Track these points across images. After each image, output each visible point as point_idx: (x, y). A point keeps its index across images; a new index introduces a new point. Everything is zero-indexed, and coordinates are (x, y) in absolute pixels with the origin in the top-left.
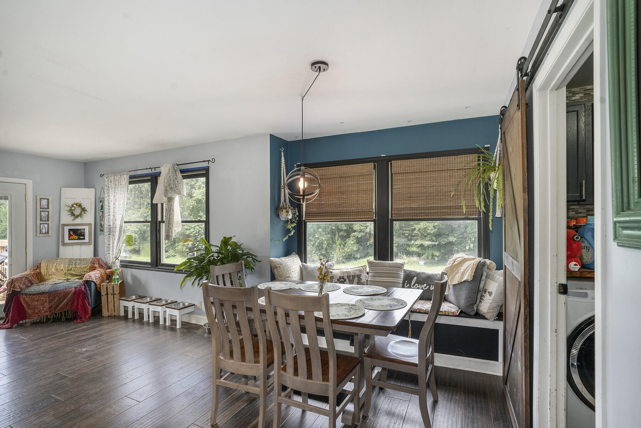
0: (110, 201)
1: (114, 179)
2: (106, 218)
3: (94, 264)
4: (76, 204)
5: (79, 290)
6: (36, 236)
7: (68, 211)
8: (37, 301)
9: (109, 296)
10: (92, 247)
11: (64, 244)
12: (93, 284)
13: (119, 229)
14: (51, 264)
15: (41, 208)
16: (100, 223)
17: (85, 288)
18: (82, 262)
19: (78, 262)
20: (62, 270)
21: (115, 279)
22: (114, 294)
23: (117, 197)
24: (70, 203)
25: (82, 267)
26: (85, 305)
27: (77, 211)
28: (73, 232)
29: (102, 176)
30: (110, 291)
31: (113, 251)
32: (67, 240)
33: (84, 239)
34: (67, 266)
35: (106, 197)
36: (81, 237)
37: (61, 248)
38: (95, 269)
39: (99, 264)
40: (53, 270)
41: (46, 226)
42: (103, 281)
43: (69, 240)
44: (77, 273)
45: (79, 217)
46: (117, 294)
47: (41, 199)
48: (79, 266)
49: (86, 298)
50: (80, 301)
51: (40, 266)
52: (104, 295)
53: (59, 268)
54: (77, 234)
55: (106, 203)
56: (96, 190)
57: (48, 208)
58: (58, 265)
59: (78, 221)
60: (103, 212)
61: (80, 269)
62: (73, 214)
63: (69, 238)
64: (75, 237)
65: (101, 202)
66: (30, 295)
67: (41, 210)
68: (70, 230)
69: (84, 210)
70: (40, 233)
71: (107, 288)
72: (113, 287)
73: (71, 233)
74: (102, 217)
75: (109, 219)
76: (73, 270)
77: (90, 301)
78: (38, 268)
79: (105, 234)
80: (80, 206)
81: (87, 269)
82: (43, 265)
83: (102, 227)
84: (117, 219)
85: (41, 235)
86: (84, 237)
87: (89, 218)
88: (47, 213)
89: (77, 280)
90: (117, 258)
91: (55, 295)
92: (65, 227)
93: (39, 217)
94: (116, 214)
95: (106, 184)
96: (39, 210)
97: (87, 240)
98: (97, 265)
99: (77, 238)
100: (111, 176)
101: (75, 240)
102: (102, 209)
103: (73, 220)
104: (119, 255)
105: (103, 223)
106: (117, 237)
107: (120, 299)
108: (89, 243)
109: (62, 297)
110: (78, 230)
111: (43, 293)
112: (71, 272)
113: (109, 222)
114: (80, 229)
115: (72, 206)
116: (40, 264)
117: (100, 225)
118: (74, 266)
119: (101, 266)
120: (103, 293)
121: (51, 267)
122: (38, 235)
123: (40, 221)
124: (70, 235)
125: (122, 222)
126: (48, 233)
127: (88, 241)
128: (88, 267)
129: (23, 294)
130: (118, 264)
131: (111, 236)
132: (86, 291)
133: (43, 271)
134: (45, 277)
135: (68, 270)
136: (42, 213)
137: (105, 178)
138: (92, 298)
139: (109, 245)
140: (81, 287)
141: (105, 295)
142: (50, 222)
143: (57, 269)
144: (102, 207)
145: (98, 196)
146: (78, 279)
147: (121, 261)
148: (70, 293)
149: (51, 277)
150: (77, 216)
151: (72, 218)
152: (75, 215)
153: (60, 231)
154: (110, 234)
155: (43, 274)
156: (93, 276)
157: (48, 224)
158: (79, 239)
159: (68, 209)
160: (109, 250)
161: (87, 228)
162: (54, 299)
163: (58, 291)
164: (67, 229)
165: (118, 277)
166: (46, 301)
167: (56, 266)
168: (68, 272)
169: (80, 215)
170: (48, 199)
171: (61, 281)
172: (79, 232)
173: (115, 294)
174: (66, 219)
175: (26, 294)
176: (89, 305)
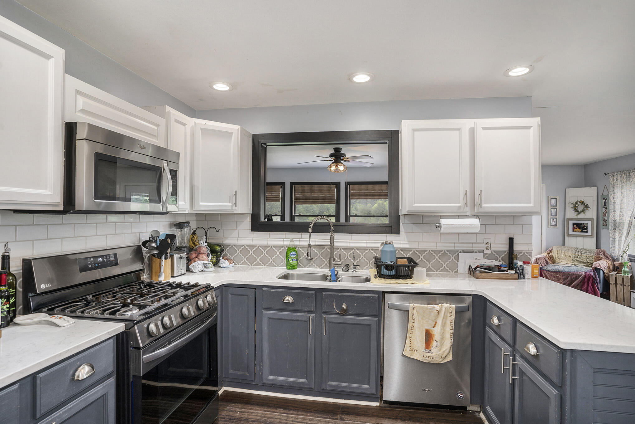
0: (616, 198)
1: (621, 177)
2: (611, 215)
3: (599, 254)
4: (580, 202)
5: (589, 275)
6: (548, 227)
7: (572, 208)
8: (554, 277)
9: (618, 286)
10: (594, 240)
11: (569, 235)
12: (601, 272)
13: (628, 224)
14: (560, 251)
15: (551, 206)
16: (603, 218)
17: (595, 274)
18: (587, 252)
19: (584, 251)
20: (570, 256)
21: (624, 271)
22: (623, 285)
23: (625, 194)
24: (574, 201)
25: (588, 256)
26: (595, 288)
27: (580, 208)
28: (576, 226)
29: (605, 175)
30: (619, 281)
31: (619, 245)
32: (571, 232)
33: (587, 232)
34: (574, 254)
35: (611, 194)
36: (584, 230)
37: (566, 238)
38: (600, 260)
39: (604, 255)
40: (562, 255)
41: (555, 219)
42: (610, 271)
43: (573, 232)
44: (583, 261)
45: (582, 213)
46: (627, 285)
47: (551, 198)
48: (585, 255)
49: (595, 283)
50: (590, 285)
51: (552, 251)
52: (612, 283)
53: (567, 254)
54: (580, 227)
55: (611, 199)
56: (597, 188)
57: (556, 206)
58: (566, 252)
59: (581, 216)
60: (606, 208)
61: (586, 257)
62: (576, 210)
63: (573, 230)
64: (578, 230)
65: (604, 199)
66: (549, 271)
67: (551, 207)
68: (574, 224)
69: (586, 206)
70: (551, 226)
71: (616, 278)
72: (623, 279)
73: (575, 226)
74: (605, 213)
75: (614, 215)
76: (580, 258)
77: (599, 286)
78: (550, 252)
79: (610, 228)
80: (583, 203)
81: (593, 259)
82: (554, 251)
83: (605, 222)
84: (625, 215)
85: (551, 227)
86: (587, 230)
87: (591, 213)
88: (555, 209)
89: (583, 267)
90: (625, 252)
91: (568, 275)
92: (570, 221)
93: (550, 213)
94: (623, 210)
95: (611, 182)
96: (550, 207)
97: (589, 233)
98: (602, 257)
99: (580, 231)
100: (617, 175)
101: (578, 232)
102: (605, 205)
103: (576, 216)
104: (627, 249)
105: (606, 218)
106: (625, 232)
107: (631, 291)
108: (591, 236)
109: (574, 278)
110: (581, 224)
111: (558, 272)
112: (578, 259)
113: (614, 217)
114: (583, 223)
115: (576, 203)
116: (552, 249)
117: (603, 220)
118: (580, 254)
119: (606, 257)
120: (612, 281)
121: (560, 253)
122: (549, 227)
123: (551, 216)
124: (574, 228)
125: (632, 217)
126: (556, 225)
127: (591, 234)
128: (594, 257)
129: (544, 270)
130: (626, 257)
131: (617, 231)
132: (596, 276)
133: (554, 255)
134: (556, 260)
135: (575, 257)
136: (552, 209)
137: (610, 177)
138: (601, 284)
139: (614, 239)
140: (590, 273)
141: (614, 284)
142: (557, 217)
143: (566, 255)
144: (605, 203)
145: (600, 194)
146: (584, 265)
147: (629, 256)
148: (581, 276)
149: (561, 260)
150: (581, 212)
151: (576, 213)
152: (578, 211)
153: (566, 224)
154: (616, 229)
155: (555, 257)
156: (602, 265)
157: (556, 218)
158: (582, 232)
159: (572, 206)
160: (614, 244)
161: (589, 223)
162: (567, 278)
163: (570, 272)
164: (571, 223)
165: (628, 270)
166: (561, 279)
167: (564, 253)
168: (575, 259)
169: (583, 211)
170: (556, 199)
171: (570, 265)
172: (582, 225)
173: (625, 286)
174: (570, 214)
175: (546, 271)
176: (598, 289)
